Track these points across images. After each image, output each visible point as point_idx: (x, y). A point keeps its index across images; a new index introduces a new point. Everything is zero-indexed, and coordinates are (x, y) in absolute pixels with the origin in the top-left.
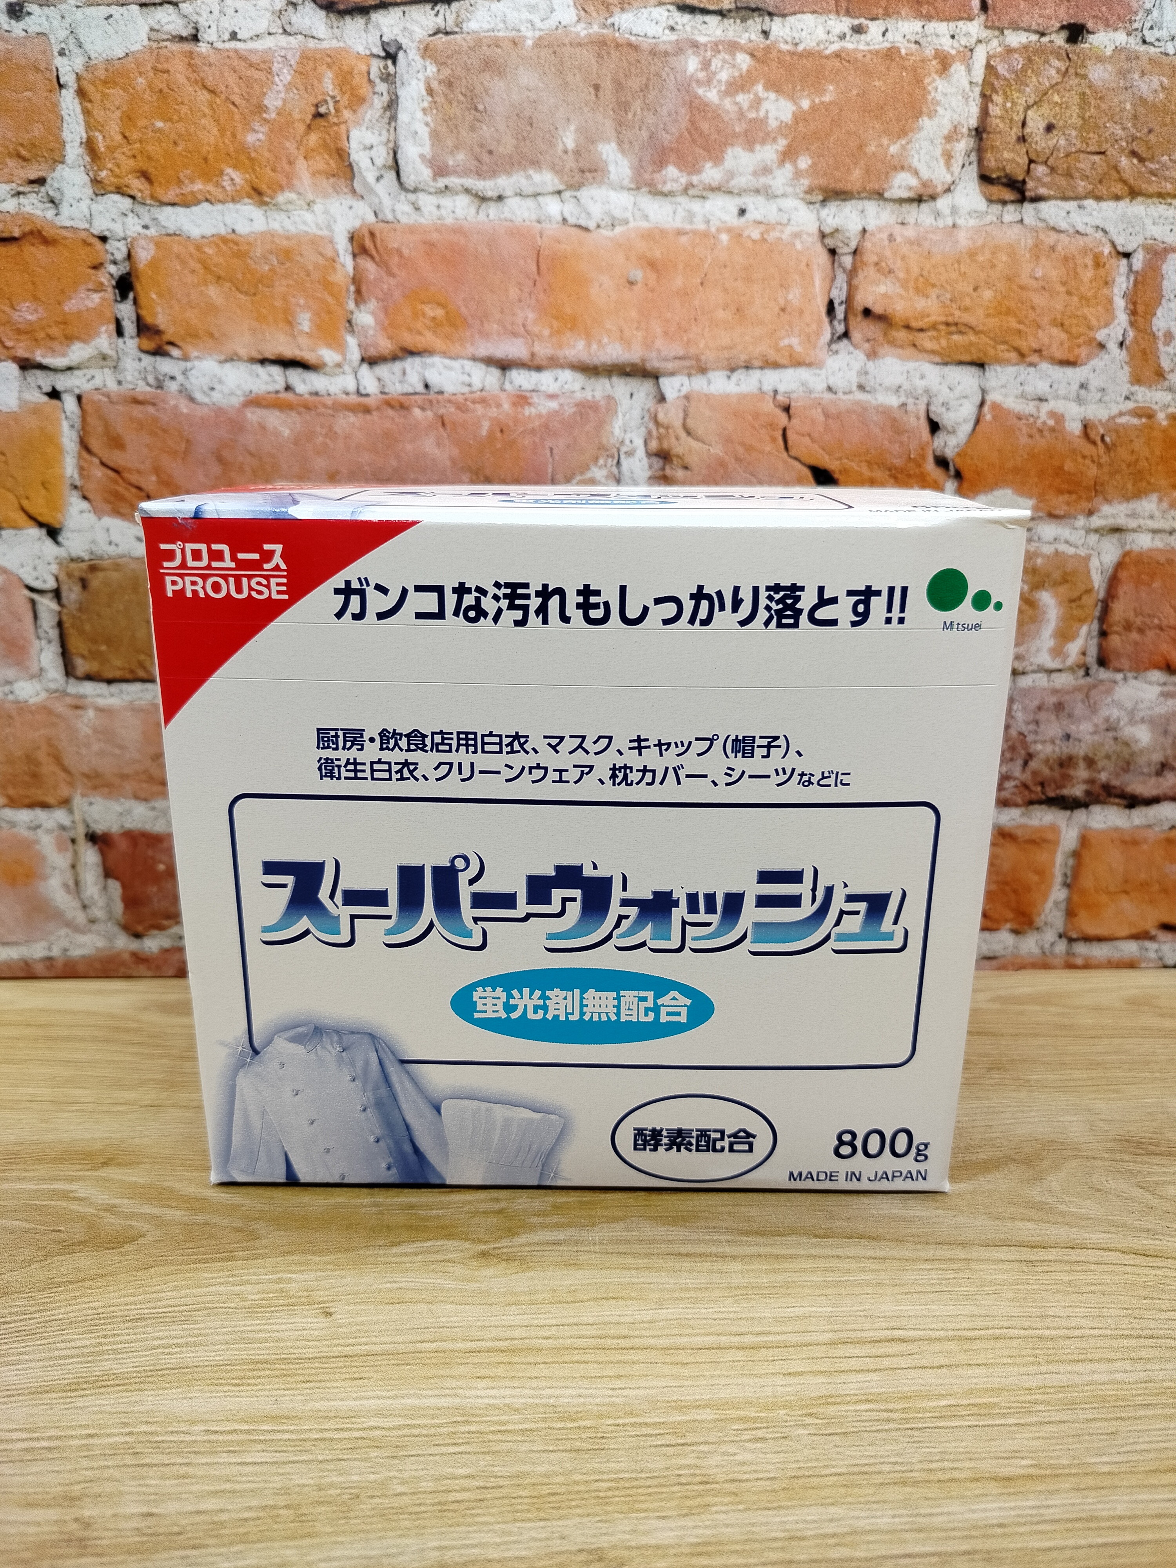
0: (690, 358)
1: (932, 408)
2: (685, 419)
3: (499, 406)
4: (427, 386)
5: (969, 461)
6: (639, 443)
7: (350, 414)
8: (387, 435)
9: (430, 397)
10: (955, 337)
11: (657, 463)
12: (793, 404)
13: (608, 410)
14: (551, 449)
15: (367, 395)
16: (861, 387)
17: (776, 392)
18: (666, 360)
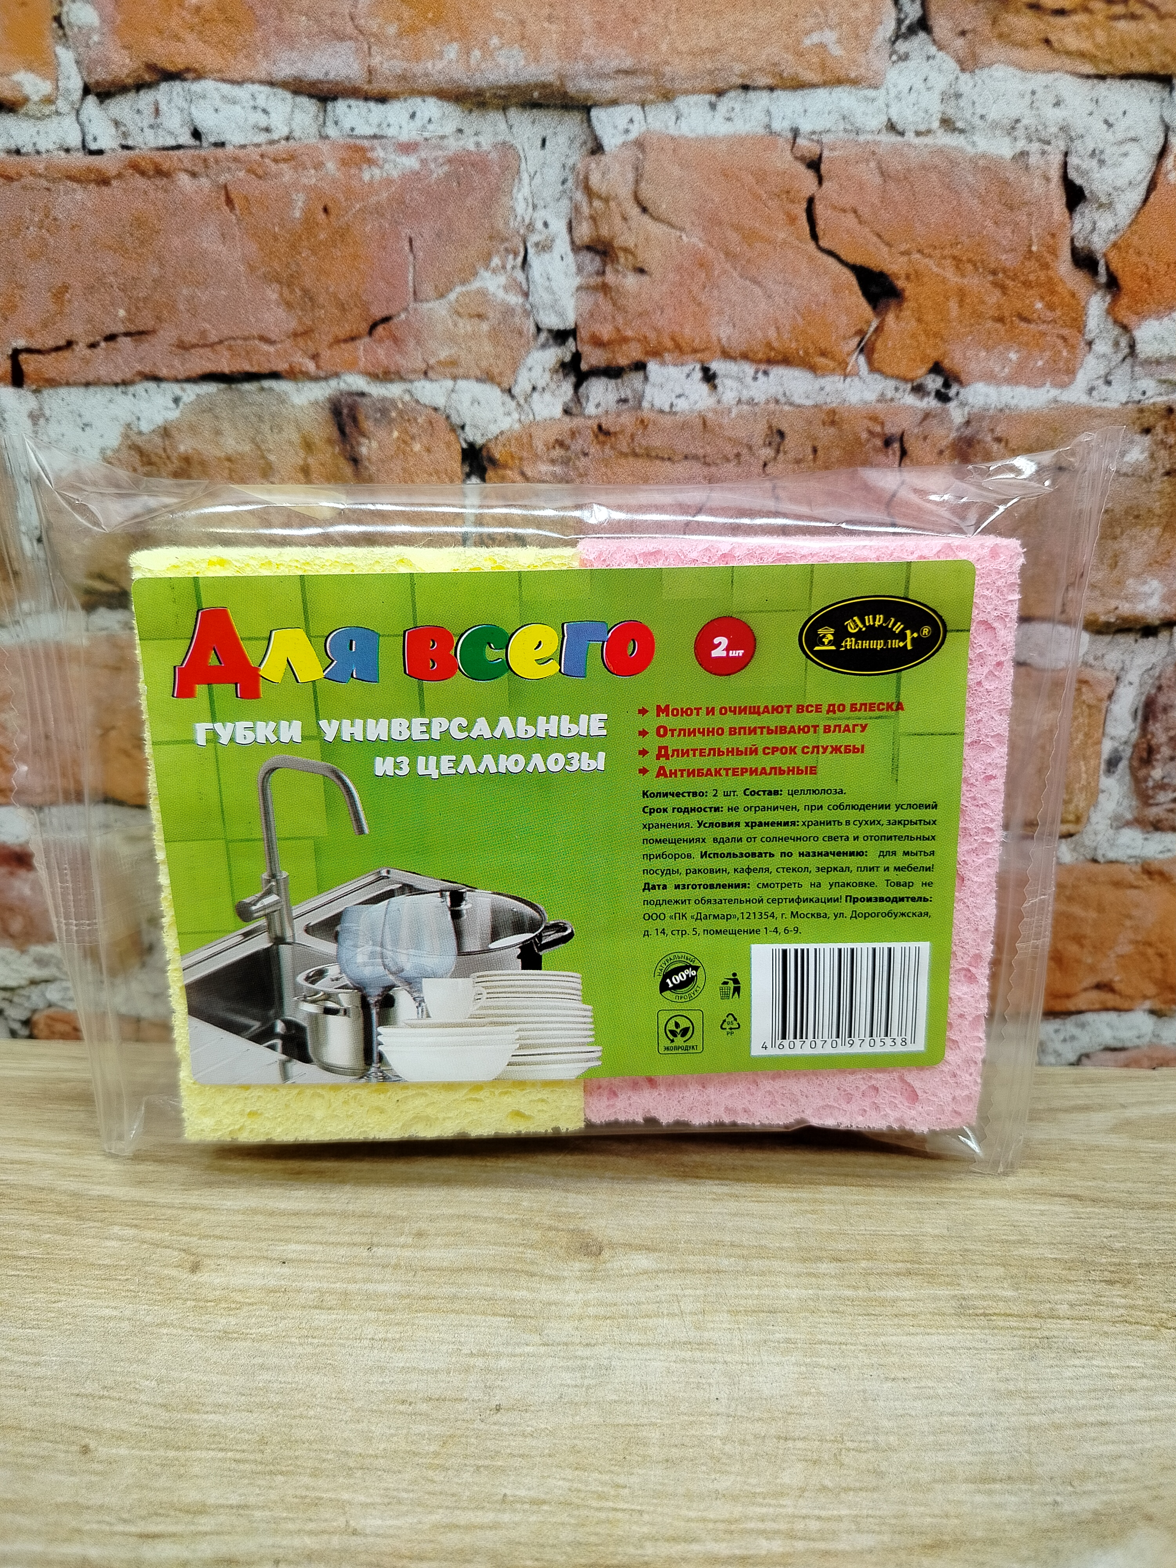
0: (644, 72)
1: (1073, 160)
2: (637, 182)
3: (319, 166)
4: (196, 134)
5: (1134, 259)
6: (559, 226)
7: (75, 185)
8: (139, 222)
9: (203, 153)
10: (1122, 25)
11: (592, 262)
12: (826, 154)
13: (505, 169)
14: (411, 241)
15: (100, 152)
16: (947, 123)
17: (796, 133)
18: (602, 76)
